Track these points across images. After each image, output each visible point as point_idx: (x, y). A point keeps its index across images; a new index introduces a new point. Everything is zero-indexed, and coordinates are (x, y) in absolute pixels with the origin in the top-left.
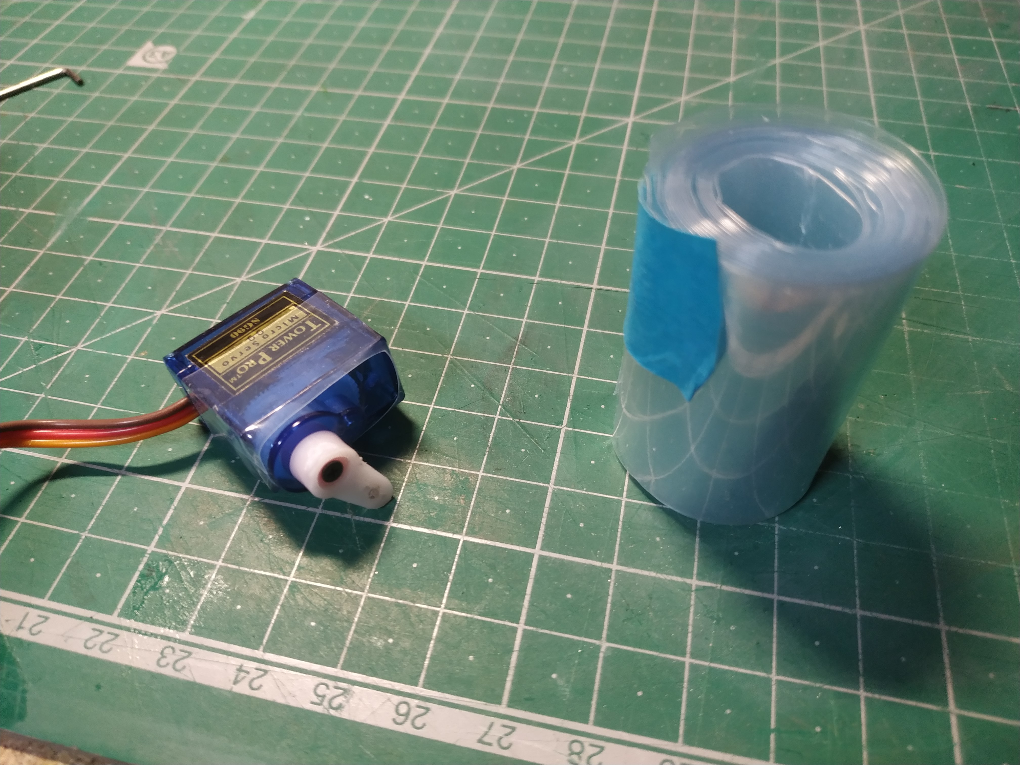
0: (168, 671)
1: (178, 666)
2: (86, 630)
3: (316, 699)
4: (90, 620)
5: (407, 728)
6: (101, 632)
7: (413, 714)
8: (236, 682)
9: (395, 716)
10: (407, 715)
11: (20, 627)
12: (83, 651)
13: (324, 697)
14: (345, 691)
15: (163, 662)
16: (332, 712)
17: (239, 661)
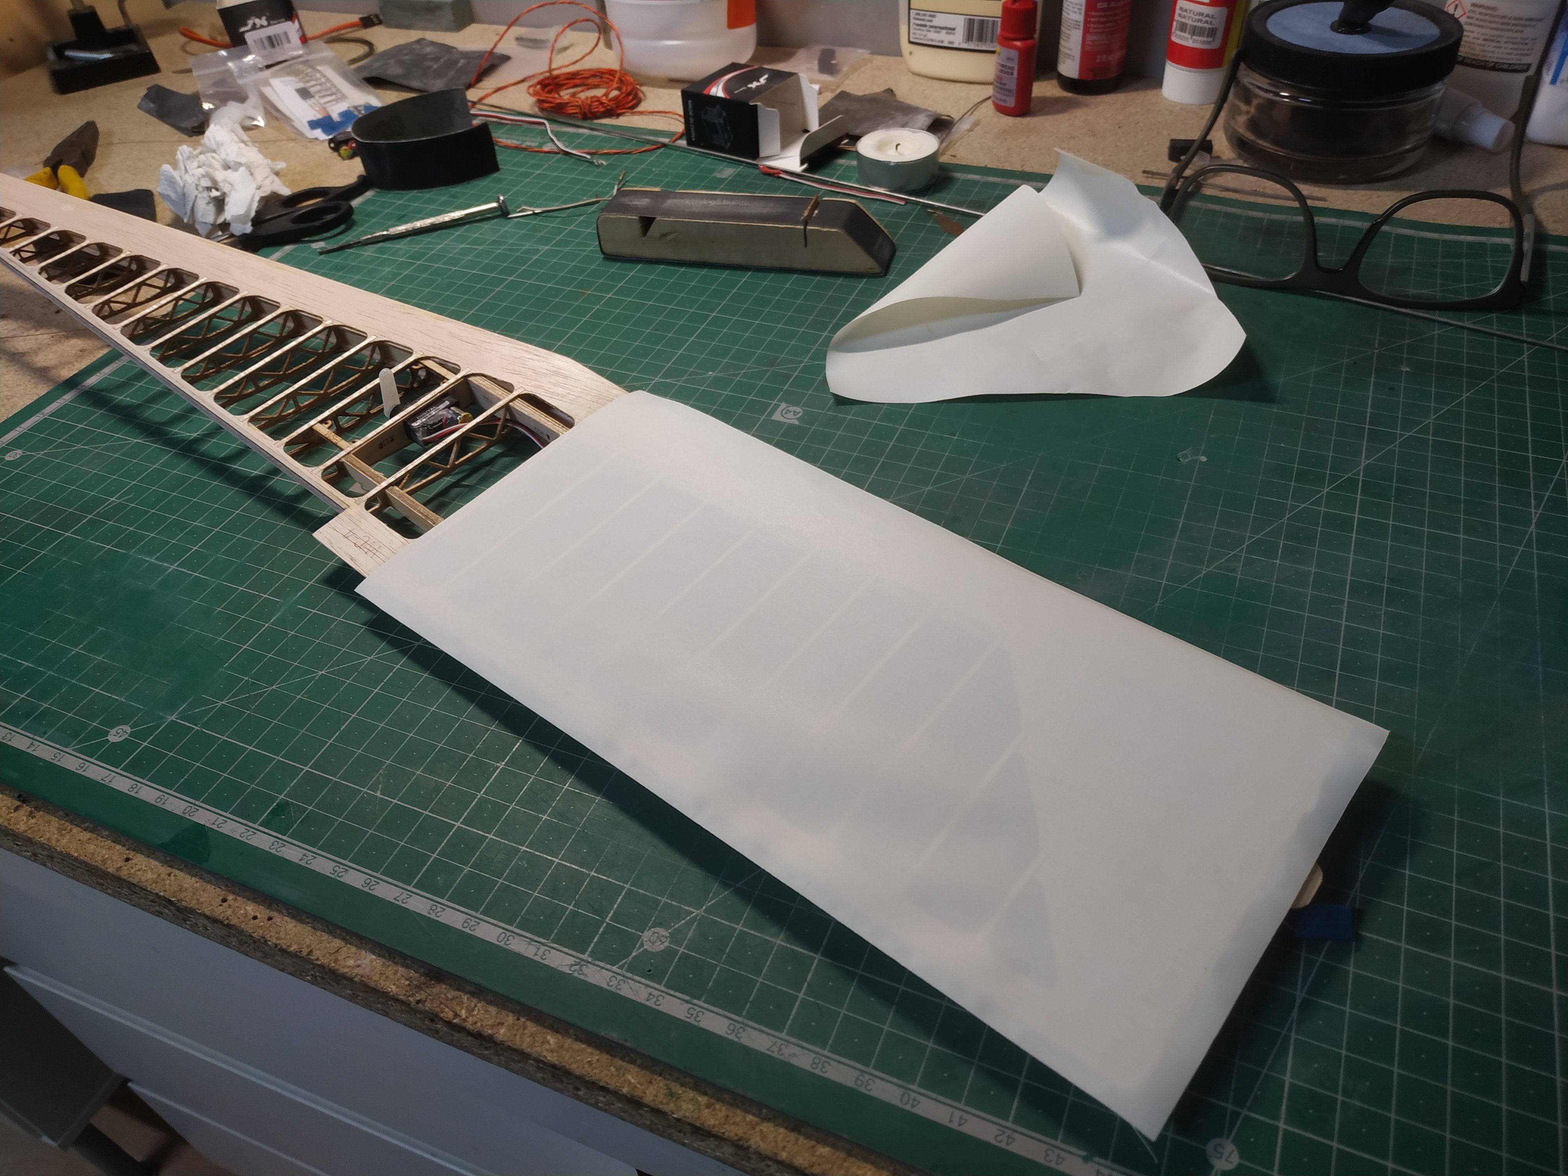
0: (273, 851)
1: (278, 850)
2: (242, 829)
3: (332, 872)
4: (246, 825)
5: (366, 889)
6: (249, 831)
7: (371, 884)
8: (301, 860)
9: (363, 883)
10: (368, 884)
11: (214, 824)
12: (238, 838)
13: (336, 871)
14: (346, 870)
15: (272, 847)
16: (338, 878)
17: (306, 852)
